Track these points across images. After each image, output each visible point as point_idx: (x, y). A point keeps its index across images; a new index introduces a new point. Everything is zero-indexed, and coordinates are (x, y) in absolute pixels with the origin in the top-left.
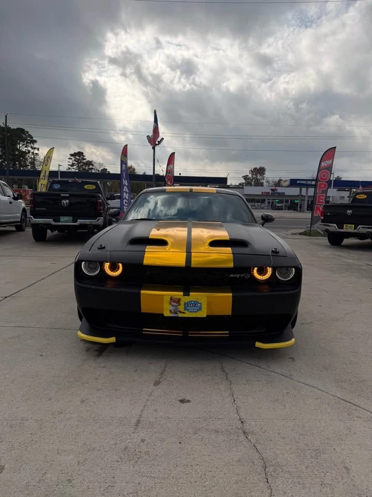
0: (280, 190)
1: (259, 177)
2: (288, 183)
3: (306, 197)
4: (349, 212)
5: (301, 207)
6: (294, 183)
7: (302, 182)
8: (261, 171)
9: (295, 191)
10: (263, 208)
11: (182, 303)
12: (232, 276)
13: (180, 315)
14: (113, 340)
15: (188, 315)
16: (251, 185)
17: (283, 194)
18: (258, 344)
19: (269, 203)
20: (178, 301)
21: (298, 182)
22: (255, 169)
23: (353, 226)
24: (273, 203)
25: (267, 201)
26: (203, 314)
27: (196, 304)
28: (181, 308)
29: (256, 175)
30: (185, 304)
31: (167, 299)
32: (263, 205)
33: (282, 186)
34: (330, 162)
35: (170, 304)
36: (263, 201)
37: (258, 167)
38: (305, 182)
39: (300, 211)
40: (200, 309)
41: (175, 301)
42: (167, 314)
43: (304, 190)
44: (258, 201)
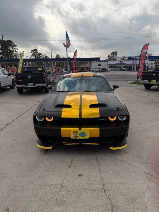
0: (124, 62)
1: (114, 56)
2: (127, 59)
3: (136, 64)
4: (154, 75)
5: (133, 69)
6: (130, 58)
7: (134, 58)
8: (115, 53)
9: (130, 62)
10: (116, 70)
11: (78, 133)
12: (99, 120)
13: (78, 138)
14: (51, 148)
15: (81, 138)
16: (111, 60)
17: (125, 64)
18: (111, 148)
19: (119, 68)
20: (77, 132)
21: (132, 58)
22: (113, 52)
23: (156, 81)
24: (121, 68)
25: (118, 67)
26: (87, 137)
27: (84, 134)
28: (78, 135)
29: (113, 55)
30: (80, 133)
31: (72, 132)
32: (117, 69)
33: (125, 60)
34: (146, 51)
35: (73, 134)
36: (116, 67)
37: (114, 52)
38: (135, 58)
39: (133, 71)
40: (86, 135)
41: (75, 133)
42: (72, 138)
43: (135, 61)
44: (114, 67)
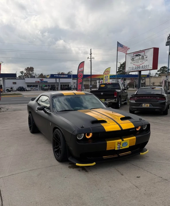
0: (45, 80)
1: (31, 73)
2: (49, 77)
3: (60, 83)
4: (102, 93)
5: (57, 89)
6: (52, 76)
7: (56, 76)
8: (31, 69)
9: (53, 80)
10: (37, 90)
11: (122, 144)
12: (131, 130)
13: (121, 148)
14: (94, 163)
16: (29, 77)
17: (46, 82)
18: (141, 154)
19: (40, 87)
20: (120, 143)
21: (55, 76)
22: (28, 68)
23: (104, 99)
24: (42, 87)
25: (39, 86)
26: (128, 147)
27: (126, 144)
28: (121, 146)
29: (29, 71)
30: (123, 144)
31: (117, 143)
32: (37, 88)
33: (47, 78)
35: (118, 145)
36: (36, 86)
37: (29, 67)
38: (58, 76)
41: (119, 144)
42: (116, 149)
43: (58, 80)
44: (34, 86)
